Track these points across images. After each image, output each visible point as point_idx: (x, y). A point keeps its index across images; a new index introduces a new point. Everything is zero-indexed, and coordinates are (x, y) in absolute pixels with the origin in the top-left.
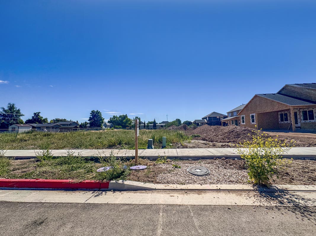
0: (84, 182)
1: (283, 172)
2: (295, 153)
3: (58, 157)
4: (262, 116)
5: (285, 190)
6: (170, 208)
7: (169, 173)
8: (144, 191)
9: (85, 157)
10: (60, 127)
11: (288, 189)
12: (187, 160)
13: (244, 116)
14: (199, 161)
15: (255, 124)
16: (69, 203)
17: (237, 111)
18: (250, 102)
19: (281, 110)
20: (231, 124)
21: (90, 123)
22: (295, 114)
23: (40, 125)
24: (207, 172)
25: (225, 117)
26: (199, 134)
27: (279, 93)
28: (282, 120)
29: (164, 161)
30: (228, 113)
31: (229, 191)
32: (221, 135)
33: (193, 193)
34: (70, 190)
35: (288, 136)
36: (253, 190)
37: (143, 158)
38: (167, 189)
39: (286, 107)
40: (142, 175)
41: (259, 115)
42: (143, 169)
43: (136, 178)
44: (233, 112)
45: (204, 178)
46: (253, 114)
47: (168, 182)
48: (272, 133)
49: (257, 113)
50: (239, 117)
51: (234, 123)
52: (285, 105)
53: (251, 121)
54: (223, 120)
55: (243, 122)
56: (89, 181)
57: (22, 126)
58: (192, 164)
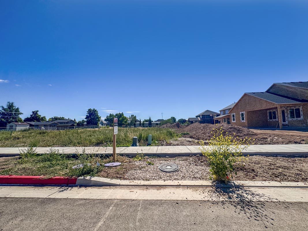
0: (53, 179)
1: (249, 169)
2: (269, 150)
3: (42, 154)
4: (251, 113)
5: (241, 186)
6: (122, 202)
7: (141, 169)
8: (108, 187)
9: (67, 154)
10: (57, 125)
11: (244, 185)
12: (165, 157)
13: (235, 114)
14: (174, 158)
15: (245, 121)
16: (30, 198)
17: (228, 109)
18: (240, 100)
19: (268, 108)
20: (224, 121)
21: (87, 122)
22: (283, 112)
23: (38, 123)
24: (176, 168)
25: (218, 115)
26: (189, 132)
27: (267, 92)
28: (271, 118)
29: (141, 159)
30: (220, 111)
31: (188, 186)
32: (208, 133)
33: (153, 188)
34: (40, 185)
35: (273, 134)
36: (211, 186)
37: (122, 155)
38: (131, 184)
39: (274, 105)
40: (112, 172)
41: (249, 113)
42: (116, 166)
43: (106, 175)
44: (225, 110)
45: (171, 174)
46: (243, 112)
47: (134, 179)
48: (260, 130)
49: (246, 111)
50: (230, 115)
51: (226, 121)
52: (272, 103)
53: (241, 119)
54: (216, 118)
55: (234, 120)
56: (59, 177)
57: (20, 125)
58: (167, 161)
